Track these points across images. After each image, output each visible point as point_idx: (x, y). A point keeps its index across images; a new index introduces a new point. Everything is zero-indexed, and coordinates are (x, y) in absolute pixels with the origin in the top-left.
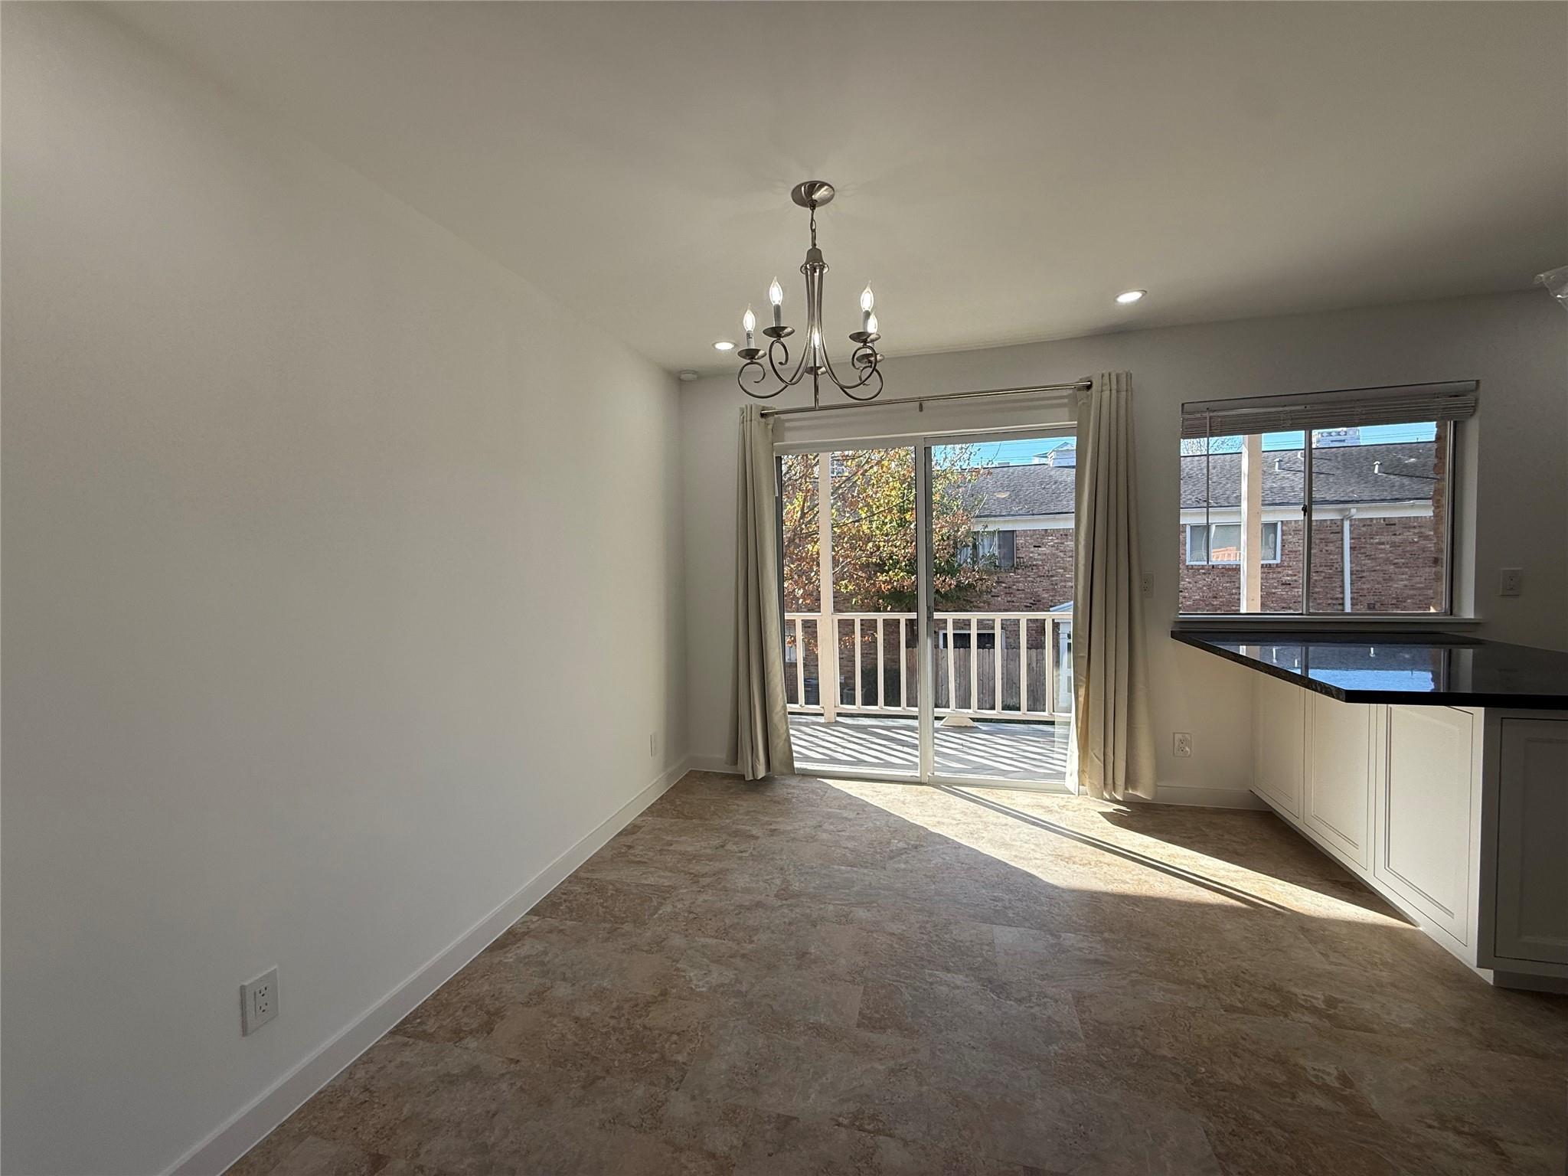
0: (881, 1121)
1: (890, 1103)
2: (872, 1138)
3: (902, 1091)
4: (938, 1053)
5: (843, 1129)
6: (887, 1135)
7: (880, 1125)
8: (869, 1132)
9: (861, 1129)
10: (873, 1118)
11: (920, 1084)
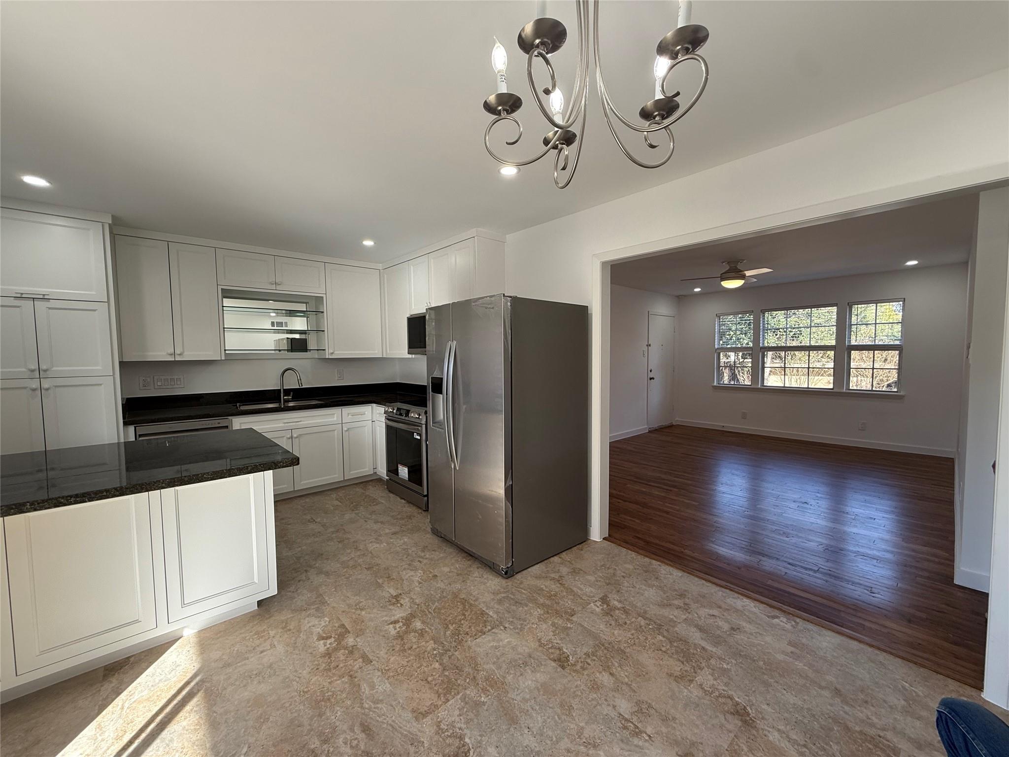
0: (622, 724)
1: (610, 729)
2: (632, 719)
3: (597, 731)
4: (554, 739)
5: (648, 733)
6: (622, 716)
7: (623, 722)
8: (632, 723)
9: (637, 727)
10: (625, 728)
11: (582, 728)
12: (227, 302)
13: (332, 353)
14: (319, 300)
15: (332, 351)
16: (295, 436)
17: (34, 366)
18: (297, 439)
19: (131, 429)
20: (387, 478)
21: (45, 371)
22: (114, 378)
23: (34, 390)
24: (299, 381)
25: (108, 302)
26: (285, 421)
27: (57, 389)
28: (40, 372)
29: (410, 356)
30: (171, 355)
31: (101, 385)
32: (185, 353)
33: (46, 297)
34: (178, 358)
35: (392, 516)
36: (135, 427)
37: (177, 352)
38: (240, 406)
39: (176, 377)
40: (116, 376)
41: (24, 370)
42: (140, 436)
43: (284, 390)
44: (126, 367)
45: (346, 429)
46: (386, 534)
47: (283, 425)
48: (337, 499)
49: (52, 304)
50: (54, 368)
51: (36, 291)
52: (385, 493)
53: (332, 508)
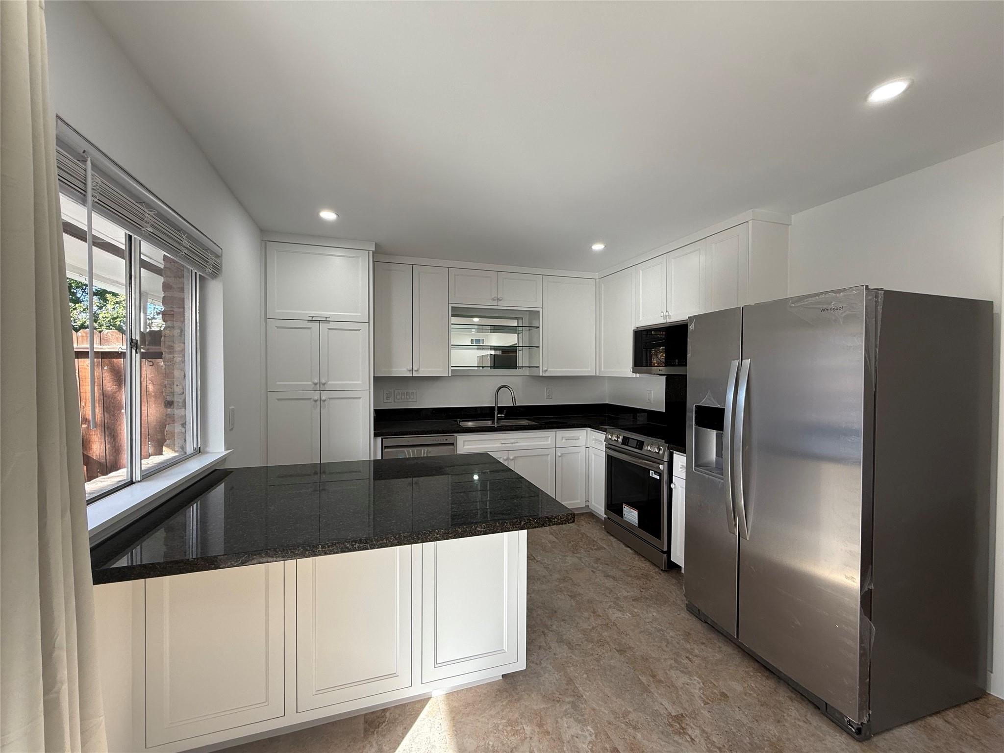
12: (454, 320)
13: (546, 371)
14: (534, 314)
15: (546, 369)
16: (511, 458)
17: (317, 381)
18: (513, 462)
19: (379, 439)
20: (605, 516)
21: (324, 384)
22: (369, 392)
23: (316, 401)
24: (514, 399)
25: (369, 322)
26: (503, 441)
27: (332, 401)
28: (320, 386)
29: (634, 375)
30: (410, 371)
31: (360, 398)
32: (421, 369)
33: (328, 320)
34: (415, 375)
35: (623, 571)
36: (382, 439)
37: (415, 368)
38: (460, 421)
39: (410, 392)
40: (371, 390)
41: (310, 383)
42: (386, 447)
43: (498, 407)
44: (379, 381)
45: (559, 454)
46: (626, 597)
47: (501, 445)
48: (551, 534)
49: (332, 325)
50: (330, 382)
51: (321, 314)
52: (603, 534)
53: (550, 545)
